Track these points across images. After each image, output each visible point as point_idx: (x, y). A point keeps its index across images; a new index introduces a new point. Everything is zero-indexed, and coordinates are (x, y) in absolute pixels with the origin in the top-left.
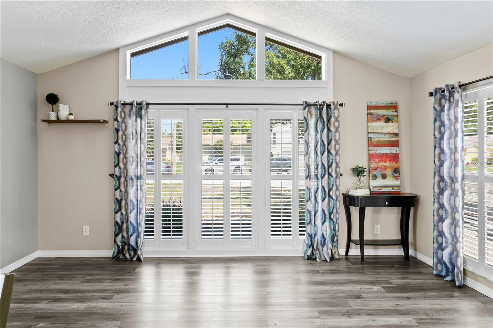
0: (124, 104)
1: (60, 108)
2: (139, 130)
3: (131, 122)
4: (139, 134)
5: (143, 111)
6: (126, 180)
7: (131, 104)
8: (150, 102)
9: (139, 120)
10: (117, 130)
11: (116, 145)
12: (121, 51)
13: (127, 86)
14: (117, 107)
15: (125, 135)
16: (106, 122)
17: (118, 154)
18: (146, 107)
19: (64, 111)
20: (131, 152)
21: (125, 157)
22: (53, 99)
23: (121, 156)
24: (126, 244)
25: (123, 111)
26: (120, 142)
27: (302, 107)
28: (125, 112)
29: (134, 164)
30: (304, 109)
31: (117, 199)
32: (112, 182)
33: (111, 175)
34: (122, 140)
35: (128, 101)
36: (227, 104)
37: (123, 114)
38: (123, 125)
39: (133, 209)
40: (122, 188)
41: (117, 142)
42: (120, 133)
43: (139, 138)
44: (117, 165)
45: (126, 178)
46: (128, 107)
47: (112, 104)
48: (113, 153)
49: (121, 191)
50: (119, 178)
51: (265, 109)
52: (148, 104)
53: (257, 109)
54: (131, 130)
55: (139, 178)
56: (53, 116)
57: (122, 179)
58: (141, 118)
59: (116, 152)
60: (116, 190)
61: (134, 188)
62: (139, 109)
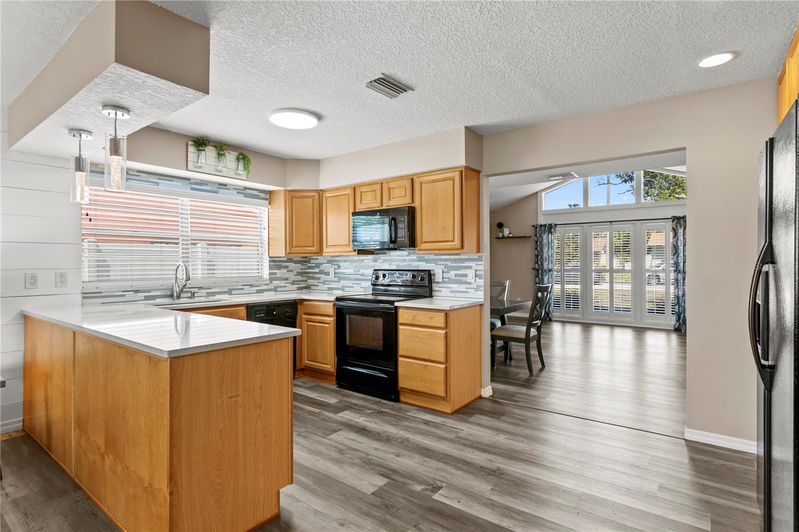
0: (541, 226)
1: (505, 230)
2: (550, 241)
3: (545, 236)
4: (550, 243)
5: (553, 230)
6: (542, 272)
7: (545, 225)
8: (558, 224)
9: (550, 235)
10: (537, 242)
11: (536, 251)
12: (539, 194)
13: (544, 215)
14: (536, 228)
15: (542, 245)
16: (530, 237)
17: (537, 256)
18: (554, 227)
19: (506, 232)
20: (545, 255)
21: (542, 258)
22: (500, 226)
23: (539, 257)
25: (540, 230)
26: (538, 249)
27: (671, 220)
28: (541, 231)
29: (547, 262)
30: (673, 222)
32: (534, 273)
33: (533, 269)
34: (540, 248)
35: (543, 223)
36: (611, 222)
37: (540, 232)
38: (540, 239)
40: (540, 276)
41: (536, 249)
42: (539, 243)
43: (550, 246)
44: (537, 263)
45: (542, 270)
46: (543, 229)
47: (533, 226)
48: (534, 256)
49: (539, 278)
50: (538, 270)
51: (642, 223)
52: (556, 225)
53: (635, 224)
54: (545, 241)
55: (550, 270)
56: (501, 235)
57: (540, 271)
58: (551, 233)
59: (536, 255)
60: (536, 277)
61: (547, 276)
62: (550, 228)
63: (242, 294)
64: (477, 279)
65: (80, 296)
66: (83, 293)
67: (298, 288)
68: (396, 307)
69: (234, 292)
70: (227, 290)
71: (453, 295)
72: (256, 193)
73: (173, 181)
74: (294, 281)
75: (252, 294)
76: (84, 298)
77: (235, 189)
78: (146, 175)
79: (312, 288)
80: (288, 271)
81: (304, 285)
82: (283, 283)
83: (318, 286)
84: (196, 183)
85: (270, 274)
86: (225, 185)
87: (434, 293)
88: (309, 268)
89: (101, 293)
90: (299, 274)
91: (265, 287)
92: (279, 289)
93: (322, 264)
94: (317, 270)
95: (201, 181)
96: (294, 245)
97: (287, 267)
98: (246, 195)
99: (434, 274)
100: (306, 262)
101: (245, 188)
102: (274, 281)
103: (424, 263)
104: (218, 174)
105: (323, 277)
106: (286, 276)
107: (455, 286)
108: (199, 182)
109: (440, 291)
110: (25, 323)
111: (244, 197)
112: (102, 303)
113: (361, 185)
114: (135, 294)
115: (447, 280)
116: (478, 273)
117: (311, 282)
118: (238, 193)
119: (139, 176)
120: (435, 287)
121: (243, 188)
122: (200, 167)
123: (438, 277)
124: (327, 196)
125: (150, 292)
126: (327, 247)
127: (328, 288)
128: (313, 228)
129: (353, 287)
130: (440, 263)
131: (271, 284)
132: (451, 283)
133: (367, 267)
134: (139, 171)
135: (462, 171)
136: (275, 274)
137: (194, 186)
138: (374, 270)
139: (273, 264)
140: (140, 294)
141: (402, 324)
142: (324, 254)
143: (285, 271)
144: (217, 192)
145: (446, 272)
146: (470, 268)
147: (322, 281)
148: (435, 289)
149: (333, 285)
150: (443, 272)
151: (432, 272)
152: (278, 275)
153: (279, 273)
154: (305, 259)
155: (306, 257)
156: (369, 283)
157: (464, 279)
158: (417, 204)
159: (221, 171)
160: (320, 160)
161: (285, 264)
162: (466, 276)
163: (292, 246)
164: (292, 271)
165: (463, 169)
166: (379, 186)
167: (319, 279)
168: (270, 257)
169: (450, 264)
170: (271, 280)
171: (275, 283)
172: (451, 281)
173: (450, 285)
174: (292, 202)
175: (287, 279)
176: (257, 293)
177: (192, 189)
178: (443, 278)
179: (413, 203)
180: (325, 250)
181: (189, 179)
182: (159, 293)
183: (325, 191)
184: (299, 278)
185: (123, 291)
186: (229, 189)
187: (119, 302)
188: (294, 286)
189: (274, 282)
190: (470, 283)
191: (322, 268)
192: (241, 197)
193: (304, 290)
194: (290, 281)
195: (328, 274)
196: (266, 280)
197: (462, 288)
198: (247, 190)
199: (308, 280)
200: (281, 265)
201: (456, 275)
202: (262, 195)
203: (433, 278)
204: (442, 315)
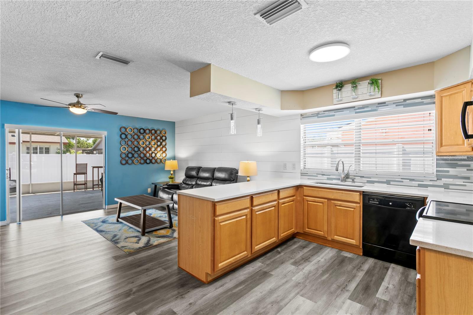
63: (400, 185)
65: (299, 174)
66: (301, 173)
69: (392, 183)
70: (385, 181)
72: (419, 100)
73: (343, 111)
75: (413, 187)
76: (301, 175)
77: (394, 103)
78: (328, 112)
80: (467, 170)
84: (359, 108)
85: (437, 171)
86: (385, 103)
89: (308, 174)
91: (431, 183)
95: (363, 105)
98: (406, 106)
101: (405, 100)
102: (443, 178)
106: (465, 175)
108: (362, 107)
111: (404, 107)
112: (308, 179)
114: (323, 176)
118: (396, 106)
119: (324, 114)
121: (403, 101)
125: (330, 176)
131: (438, 181)
134: (324, 111)
136: (448, 172)
137: (357, 111)
139: (444, 162)
140: (324, 176)
143: (465, 169)
152: (452, 173)
153: (454, 171)
168: (438, 156)
170: (439, 178)
171: (445, 181)
175: (466, 178)
176: (418, 187)
177: (356, 113)
181: (354, 107)
182: (335, 177)
185: (317, 174)
186: (388, 105)
187: (315, 179)
192: (401, 108)
196: (432, 177)
198: (407, 101)
200: (457, 163)
202: (429, 100)
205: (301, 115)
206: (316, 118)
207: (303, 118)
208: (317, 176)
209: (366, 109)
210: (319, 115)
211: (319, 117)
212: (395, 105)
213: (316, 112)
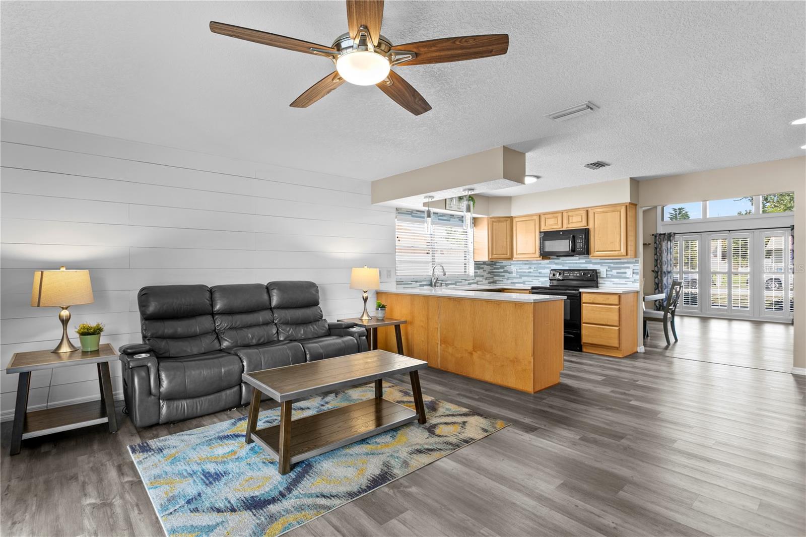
0: (660, 235)
2: (669, 247)
3: (664, 244)
4: (669, 250)
5: (672, 238)
6: (661, 273)
7: (665, 234)
8: (677, 232)
9: (669, 243)
10: (656, 248)
11: (656, 256)
13: (662, 225)
14: (656, 237)
15: (661, 251)
16: (650, 244)
17: (657, 260)
18: (673, 236)
20: (664, 259)
21: (661, 262)
23: (659, 261)
24: (661, 306)
26: (658, 254)
27: (790, 229)
28: (660, 239)
29: (666, 265)
30: (792, 230)
31: (656, 283)
32: (654, 274)
33: (653, 271)
34: (659, 253)
35: (662, 232)
36: (729, 231)
37: (659, 240)
38: (660, 246)
39: (666, 288)
40: (659, 277)
41: (656, 254)
42: (658, 249)
43: (669, 252)
44: (656, 266)
45: (661, 272)
46: (662, 236)
47: (653, 235)
48: (654, 260)
49: (658, 279)
50: (657, 272)
51: (760, 231)
52: (675, 234)
53: (753, 232)
54: (664, 247)
55: (669, 272)
57: (659, 273)
58: (670, 241)
59: (655, 259)
60: (656, 278)
61: (666, 278)
62: (669, 237)
64: (634, 275)
65: (395, 283)
67: (489, 282)
68: (580, 292)
69: (458, 284)
71: (615, 286)
74: (487, 278)
76: (397, 284)
77: (458, 218)
79: (497, 282)
80: (484, 271)
81: (492, 281)
82: (481, 279)
83: (502, 281)
84: (440, 216)
85: (475, 272)
86: (453, 216)
87: (599, 285)
88: (495, 269)
89: (403, 281)
90: (489, 273)
91: (472, 281)
92: (479, 283)
93: (506, 266)
94: (502, 270)
96: (494, 253)
97: (483, 268)
99: (600, 273)
100: (493, 264)
103: (591, 265)
104: (459, 210)
105: (507, 275)
106: (482, 274)
107: (616, 280)
109: (605, 283)
110: (377, 297)
112: (404, 288)
113: (545, 214)
115: (610, 276)
116: (635, 271)
117: (496, 278)
119: (417, 213)
120: (600, 281)
122: (451, 207)
123: (603, 274)
124: (517, 220)
126: (517, 254)
127: (511, 282)
128: (507, 242)
129: (532, 282)
130: (604, 265)
131: (475, 279)
132: (612, 278)
133: (544, 268)
135: (626, 206)
137: (440, 218)
138: (552, 270)
139: (476, 266)
141: (584, 303)
142: (514, 259)
143: (482, 271)
144: (449, 221)
145: (609, 271)
146: (628, 268)
147: (506, 277)
148: (600, 282)
149: (515, 281)
150: (607, 271)
151: (598, 271)
152: (479, 274)
153: (480, 272)
154: (492, 263)
155: (493, 262)
156: (547, 279)
157: (624, 275)
158: (591, 226)
159: (460, 208)
160: (511, 197)
161: (482, 266)
162: (625, 273)
163: (492, 254)
164: (485, 271)
165: (628, 204)
166: (560, 215)
167: (504, 276)
168: (475, 262)
169: (612, 265)
170: (475, 276)
172: (613, 277)
173: (613, 280)
174: (493, 225)
175: (483, 276)
176: (468, 285)
177: (439, 219)
178: (607, 275)
179: (587, 225)
180: (515, 256)
181: (437, 213)
182: (425, 283)
183: (515, 218)
184: (489, 275)
188: (487, 281)
189: (477, 278)
190: (628, 278)
191: (506, 268)
193: (492, 284)
194: (485, 278)
195: (510, 273)
196: (472, 277)
197: (623, 281)
199: (494, 277)
200: (480, 267)
201: (617, 273)
203: (598, 275)
204: (617, 297)
205: (397, 209)
206: (409, 217)
207: (399, 213)
208: (411, 284)
209: (444, 218)
210: (413, 214)
211: (413, 216)
212: (458, 220)
213: (410, 209)
